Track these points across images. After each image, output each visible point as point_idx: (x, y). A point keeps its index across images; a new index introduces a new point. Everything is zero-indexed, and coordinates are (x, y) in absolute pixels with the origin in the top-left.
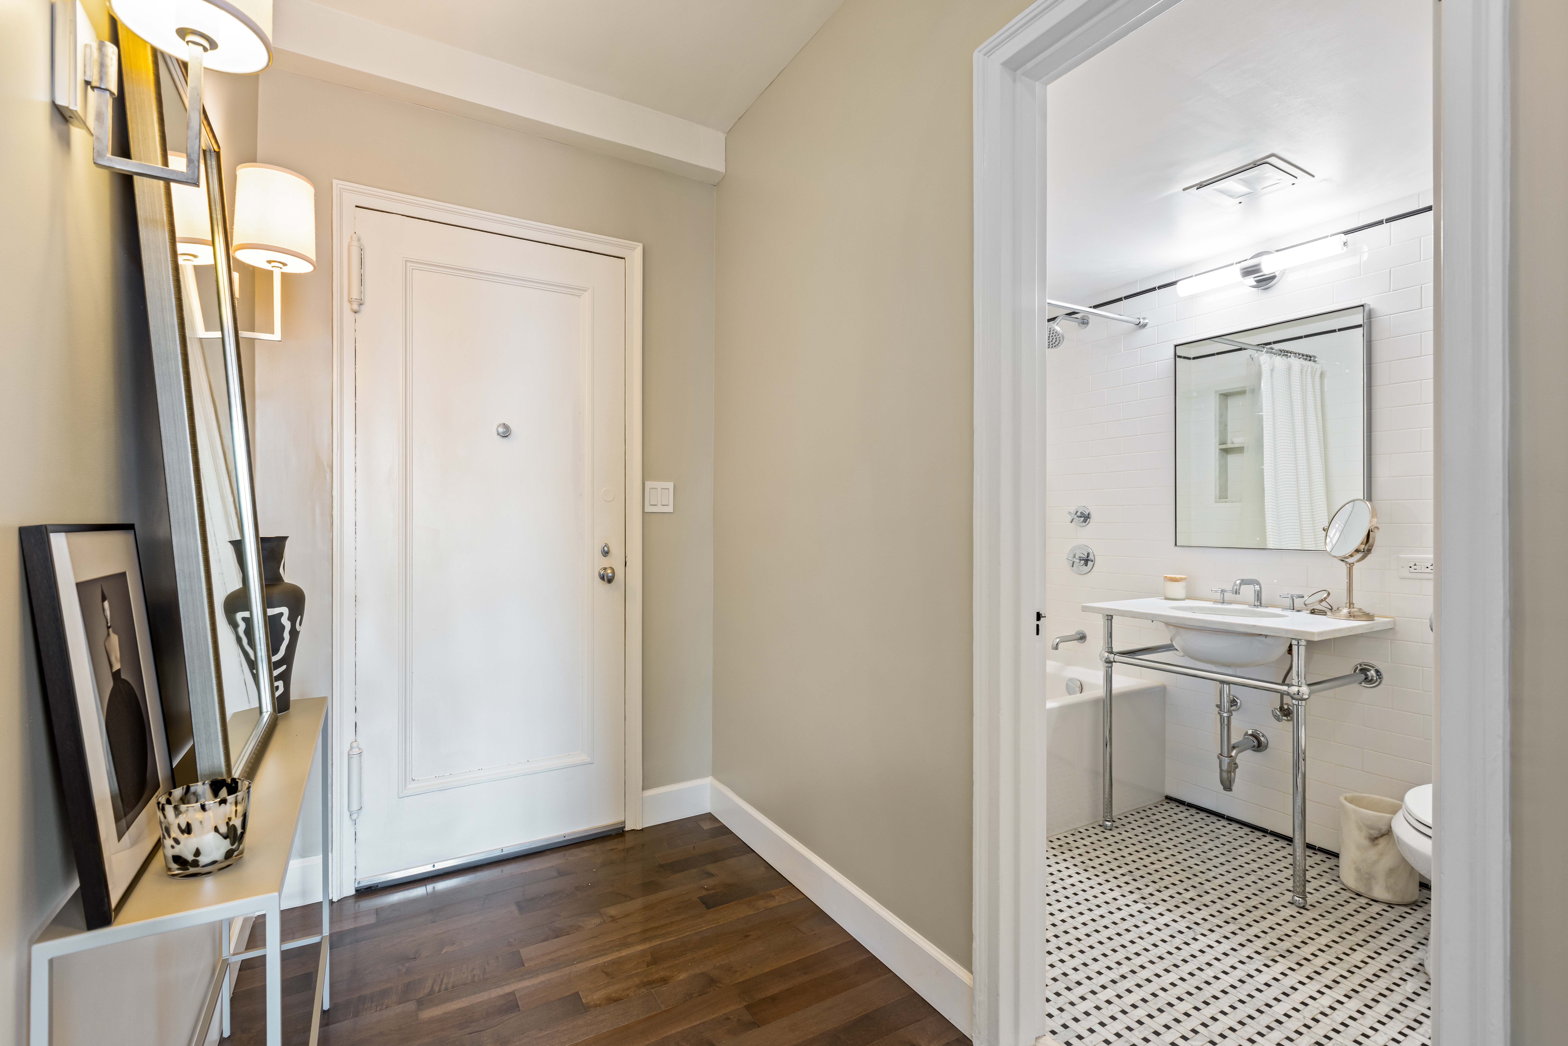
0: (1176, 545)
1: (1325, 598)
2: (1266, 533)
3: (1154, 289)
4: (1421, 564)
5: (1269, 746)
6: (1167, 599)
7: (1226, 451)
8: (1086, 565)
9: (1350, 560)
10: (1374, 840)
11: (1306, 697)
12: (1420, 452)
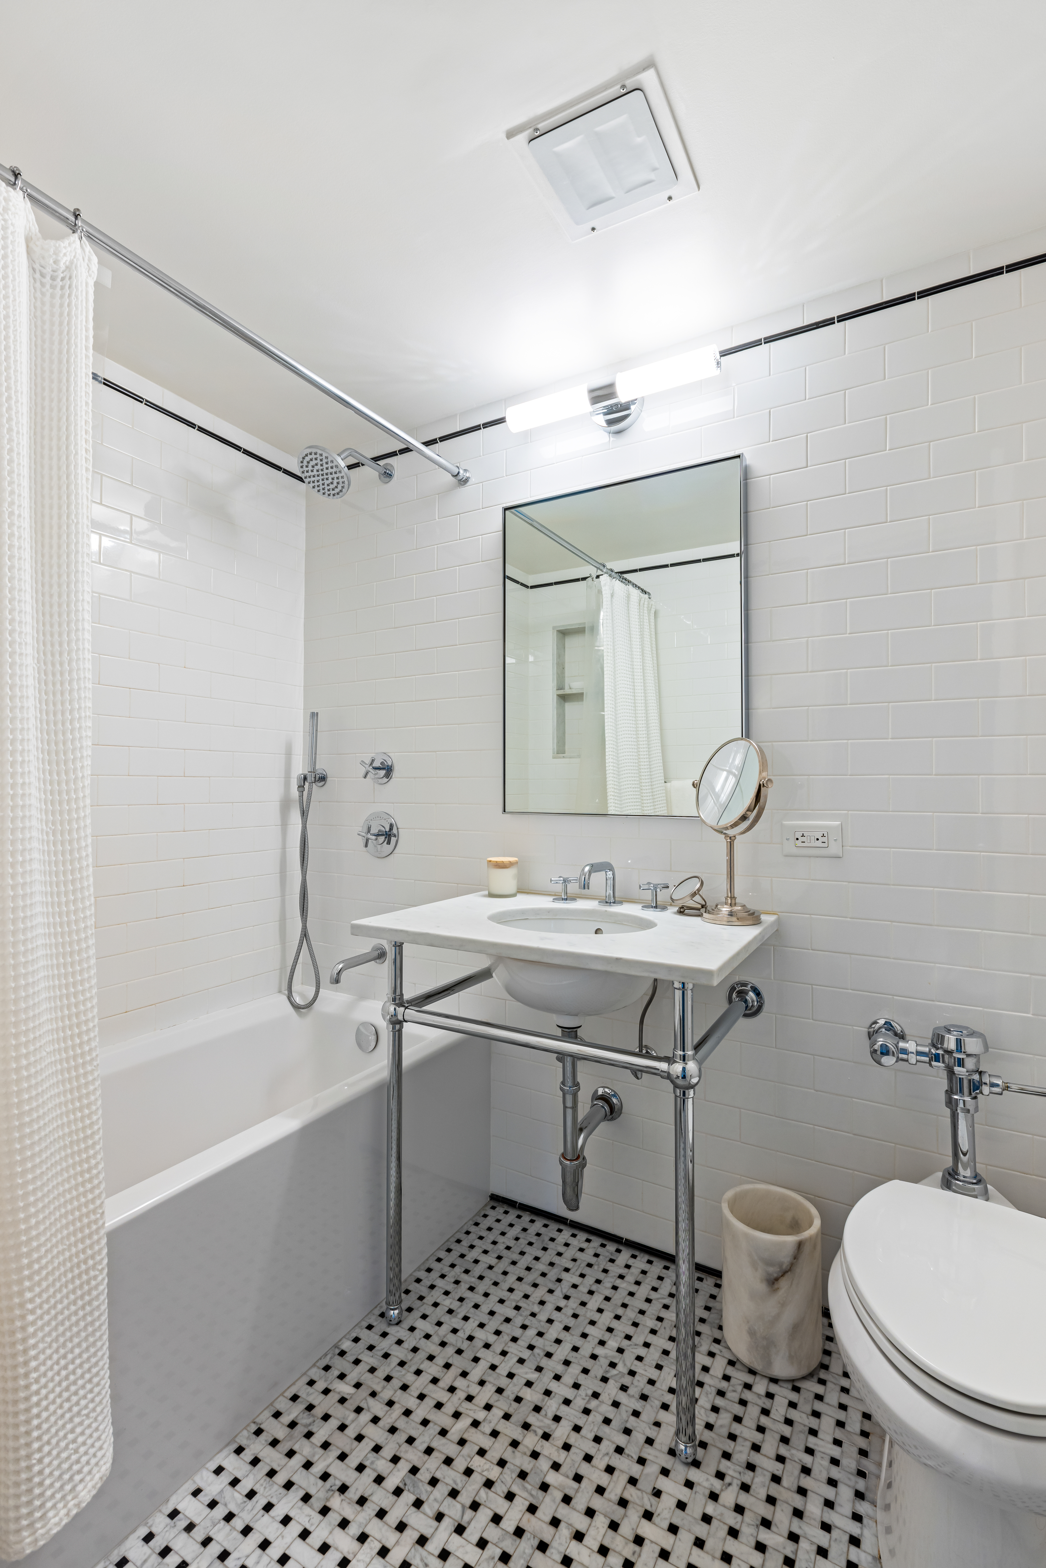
0: (504, 811)
1: (699, 890)
2: (607, 793)
3: (476, 428)
4: (809, 834)
5: (623, 1111)
6: (491, 895)
7: (564, 698)
8: (389, 843)
9: (731, 832)
10: (773, 1283)
11: (695, 1080)
12: (807, 672)
